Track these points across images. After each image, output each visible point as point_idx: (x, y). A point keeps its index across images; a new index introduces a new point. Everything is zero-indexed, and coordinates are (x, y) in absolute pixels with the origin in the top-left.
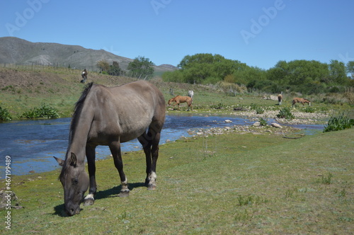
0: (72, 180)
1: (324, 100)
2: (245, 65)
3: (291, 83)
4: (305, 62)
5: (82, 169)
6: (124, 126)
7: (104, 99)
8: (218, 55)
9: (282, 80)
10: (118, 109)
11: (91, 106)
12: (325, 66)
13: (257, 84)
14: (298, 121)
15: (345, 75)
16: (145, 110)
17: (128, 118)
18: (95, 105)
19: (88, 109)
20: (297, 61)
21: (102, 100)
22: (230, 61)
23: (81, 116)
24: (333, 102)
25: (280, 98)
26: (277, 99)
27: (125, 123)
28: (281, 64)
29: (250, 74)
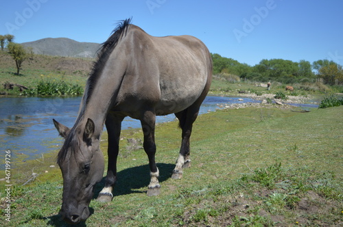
0: (81, 164)
1: (301, 88)
2: (236, 62)
3: (271, 76)
4: (282, 61)
5: (96, 147)
6: (168, 91)
7: (144, 45)
8: (217, 54)
9: (264, 73)
10: (162, 65)
11: (124, 52)
12: (296, 64)
13: (248, 75)
14: (290, 101)
15: (310, 71)
16: (199, 70)
17: (176, 80)
18: (128, 51)
19: (119, 56)
20: (275, 60)
21: (141, 47)
22: (226, 59)
23: (108, 64)
24: (307, 89)
25: (269, 85)
26: (266, 86)
27: (171, 87)
28: (264, 62)
29: (241, 68)
